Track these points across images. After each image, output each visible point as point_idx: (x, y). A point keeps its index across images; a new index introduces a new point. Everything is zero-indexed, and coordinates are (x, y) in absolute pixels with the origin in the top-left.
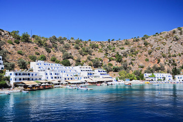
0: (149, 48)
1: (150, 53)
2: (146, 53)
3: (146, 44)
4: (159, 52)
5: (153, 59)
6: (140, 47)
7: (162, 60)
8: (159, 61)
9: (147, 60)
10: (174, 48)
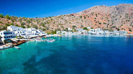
0: (53, 21)
1: (54, 23)
2: (53, 23)
3: (52, 19)
4: (58, 23)
5: (56, 25)
6: (50, 21)
7: (59, 26)
8: (58, 26)
9: (53, 26)
10: (62, 22)
